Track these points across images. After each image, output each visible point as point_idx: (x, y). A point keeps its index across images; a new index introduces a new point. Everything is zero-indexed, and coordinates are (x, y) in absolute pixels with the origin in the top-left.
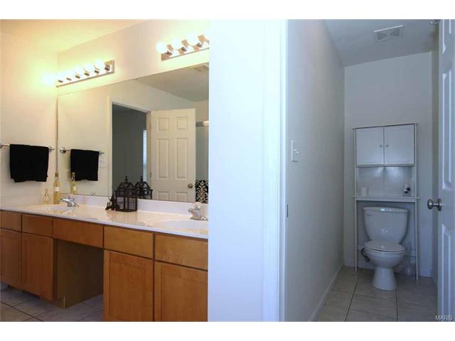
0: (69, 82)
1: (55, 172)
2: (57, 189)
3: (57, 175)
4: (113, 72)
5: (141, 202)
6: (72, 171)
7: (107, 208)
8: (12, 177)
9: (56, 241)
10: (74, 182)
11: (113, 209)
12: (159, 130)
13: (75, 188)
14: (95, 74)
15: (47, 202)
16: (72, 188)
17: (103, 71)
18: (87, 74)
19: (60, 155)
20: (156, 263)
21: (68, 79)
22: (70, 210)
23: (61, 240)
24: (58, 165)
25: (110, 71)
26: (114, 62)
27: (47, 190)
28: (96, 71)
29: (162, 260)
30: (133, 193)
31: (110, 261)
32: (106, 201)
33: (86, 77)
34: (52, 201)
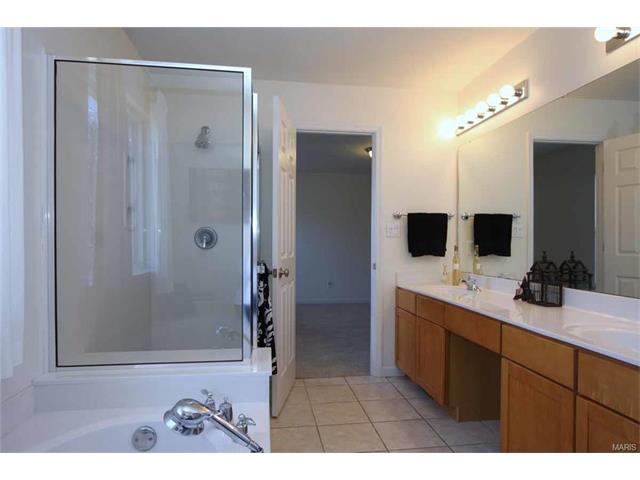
0: (471, 125)
1: (455, 244)
2: (457, 266)
3: (456, 248)
4: (525, 98)
5: (570, 293)
6: (475, 243)
7: (516, 298)
8: (410, 251)
9: (448, 333)
10: (477, 258)
11: (524, 300)
12: (621, 169)
13: (478, 266)
14: (503, 106)
15: (445, 282)
16: (475, 266)
17: (513, 99)
18: (491, 110)
19: (461, 222)
20: (578, 398)
21: (470, 123)
22: (470, 295)
23: (454, 334)
24: (458, 235)
25: (523, 96)
26: (527, 81)
27: (445, 267)
28: (503, 103)
29: (588, 396)
30: (556, 279)
31: (509, 375)
32: (515, 286)
33: (491, 113)
34: (451, 281)
